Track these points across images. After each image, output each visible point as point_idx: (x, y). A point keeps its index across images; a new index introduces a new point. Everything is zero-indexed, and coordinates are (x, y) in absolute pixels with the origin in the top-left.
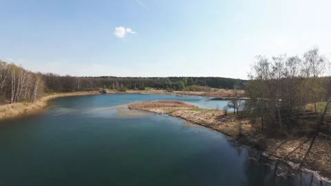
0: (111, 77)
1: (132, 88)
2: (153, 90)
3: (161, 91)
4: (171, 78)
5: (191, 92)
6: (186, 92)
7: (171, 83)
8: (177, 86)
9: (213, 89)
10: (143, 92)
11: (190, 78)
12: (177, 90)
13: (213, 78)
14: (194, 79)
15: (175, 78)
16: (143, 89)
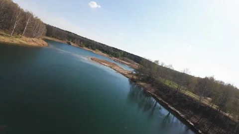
0: (73, 33)
1: (87, 46)
2: (100, 52)
3: (105, 55)
4: (114, 48)
5: (123, 61)
6: (120, 60)
7: (112, 51)
8: (116, 54)
9: (136, 63)
10: (94, 52)
11: (125, 52)
12: (115, 57)
13: (139, 57)
14: (128, 53)
15: (116, 49)
16: (94, 50)
